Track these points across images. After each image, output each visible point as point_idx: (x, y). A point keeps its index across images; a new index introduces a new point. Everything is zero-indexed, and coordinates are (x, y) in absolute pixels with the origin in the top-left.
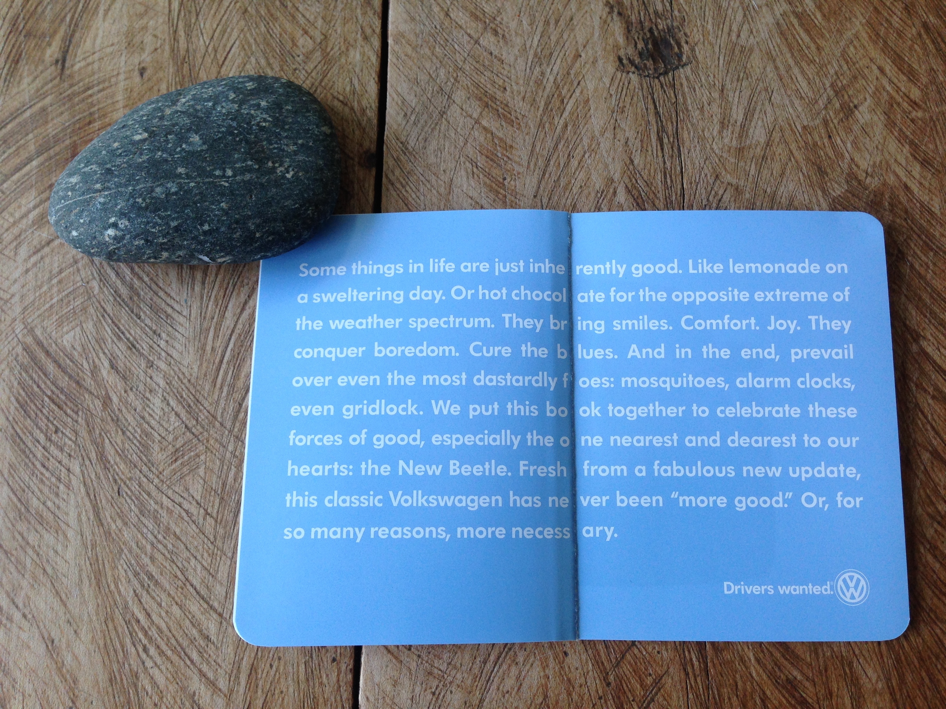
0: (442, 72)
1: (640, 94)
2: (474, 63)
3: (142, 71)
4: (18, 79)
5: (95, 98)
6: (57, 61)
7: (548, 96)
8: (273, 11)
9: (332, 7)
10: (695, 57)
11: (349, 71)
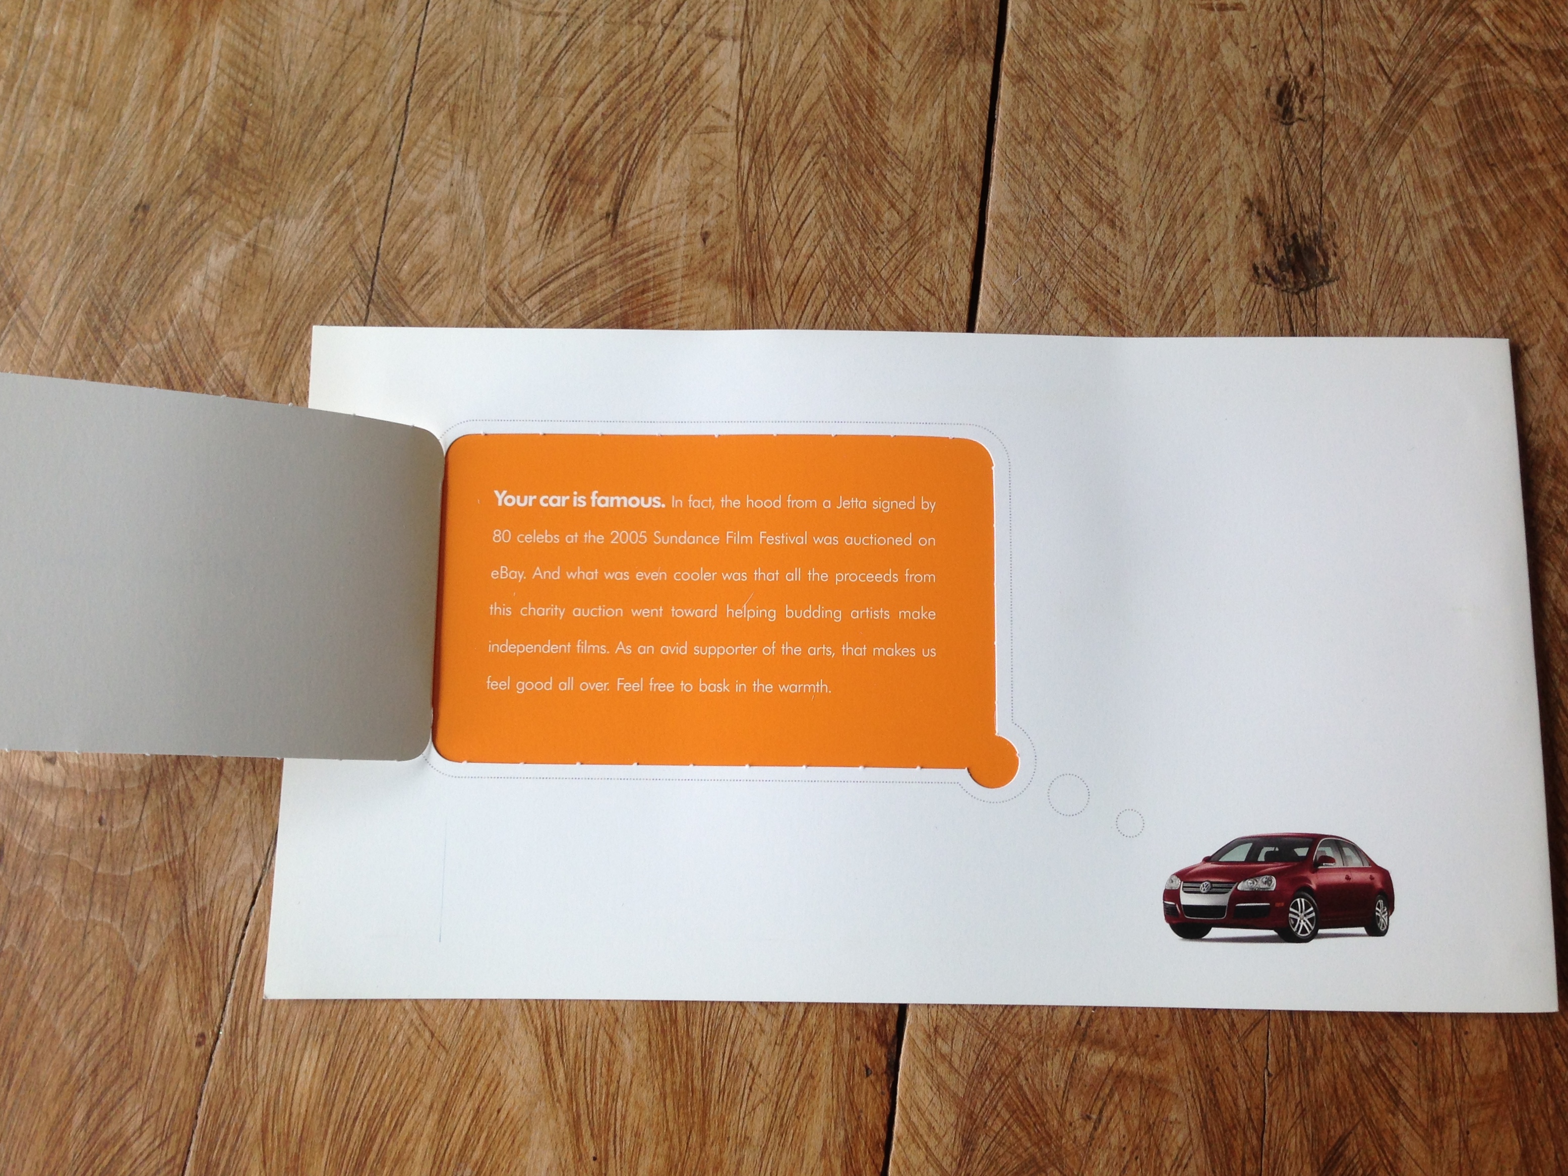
0: (1047, 266)
1: (1275, 311)
2: (1085, 258)
3: (705, 237)
4: (562, 231)
5: (650, 263)
6: (608, 215)
7: (1168, 305)
8: (857, 177)
9: (924, 178)
10: (1343, 272)
11: (939, 255)
